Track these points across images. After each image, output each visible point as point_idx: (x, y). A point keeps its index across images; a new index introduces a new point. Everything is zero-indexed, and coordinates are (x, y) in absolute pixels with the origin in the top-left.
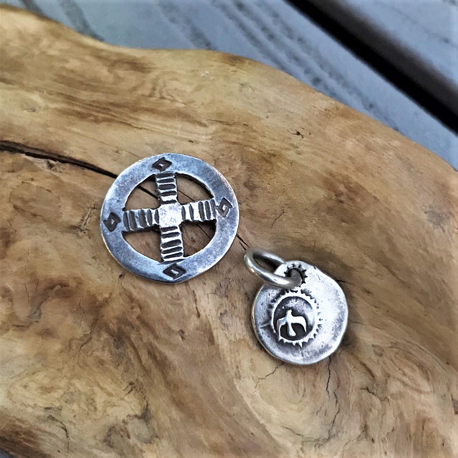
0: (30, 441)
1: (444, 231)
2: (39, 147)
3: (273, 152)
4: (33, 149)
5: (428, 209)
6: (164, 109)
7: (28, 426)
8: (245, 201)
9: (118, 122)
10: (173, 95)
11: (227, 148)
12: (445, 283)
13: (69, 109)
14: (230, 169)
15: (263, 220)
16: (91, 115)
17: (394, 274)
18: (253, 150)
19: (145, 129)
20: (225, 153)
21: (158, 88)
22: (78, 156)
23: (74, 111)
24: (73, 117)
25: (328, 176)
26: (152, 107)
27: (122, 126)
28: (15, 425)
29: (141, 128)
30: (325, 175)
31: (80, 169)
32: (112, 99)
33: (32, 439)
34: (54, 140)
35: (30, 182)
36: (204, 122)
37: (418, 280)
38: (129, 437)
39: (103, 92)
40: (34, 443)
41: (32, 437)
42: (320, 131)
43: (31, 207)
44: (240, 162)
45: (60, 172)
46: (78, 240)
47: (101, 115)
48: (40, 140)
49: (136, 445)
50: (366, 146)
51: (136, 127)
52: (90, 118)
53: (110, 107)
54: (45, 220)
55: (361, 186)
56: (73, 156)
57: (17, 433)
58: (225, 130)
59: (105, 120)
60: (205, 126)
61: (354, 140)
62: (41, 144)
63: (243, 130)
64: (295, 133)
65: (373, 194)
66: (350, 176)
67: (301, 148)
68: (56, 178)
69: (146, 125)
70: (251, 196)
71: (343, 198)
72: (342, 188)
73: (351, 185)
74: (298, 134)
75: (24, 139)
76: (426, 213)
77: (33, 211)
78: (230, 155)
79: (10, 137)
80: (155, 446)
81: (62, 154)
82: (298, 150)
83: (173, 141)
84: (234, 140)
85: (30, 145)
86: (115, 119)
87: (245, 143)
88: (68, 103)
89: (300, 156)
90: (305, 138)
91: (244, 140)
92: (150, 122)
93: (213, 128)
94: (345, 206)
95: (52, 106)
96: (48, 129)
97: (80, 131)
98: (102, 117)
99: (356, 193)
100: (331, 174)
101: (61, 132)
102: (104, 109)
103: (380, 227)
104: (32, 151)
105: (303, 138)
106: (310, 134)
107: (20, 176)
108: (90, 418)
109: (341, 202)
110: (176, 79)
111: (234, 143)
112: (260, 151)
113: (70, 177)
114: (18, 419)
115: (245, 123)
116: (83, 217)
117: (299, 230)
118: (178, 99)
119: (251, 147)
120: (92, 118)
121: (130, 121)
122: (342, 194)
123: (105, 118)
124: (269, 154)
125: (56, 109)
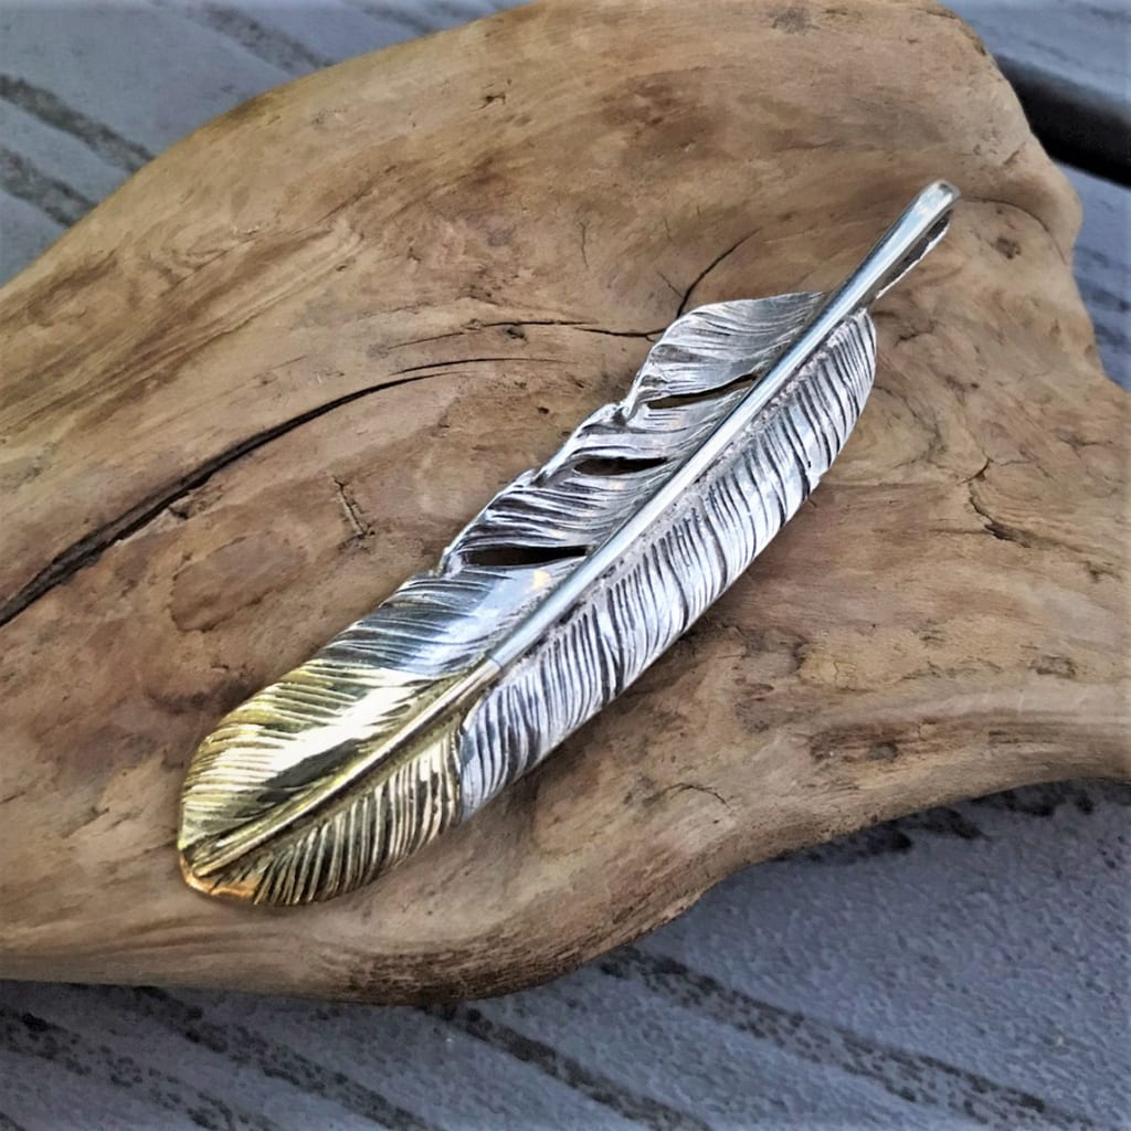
0: (666, 862)
1: (817, 28)
2: (130, 505)
3: (482, 160)
4: (121, 518)
5: (772, 21)
6: (228, 275)
7: (640, 847)
8: (518, 266)
9: (201, 348)
10: (213, 247)
11: (403, 225)
12: (881, 89)
13: (92, 412)
14: (445, 246)
15: (566, 269)
16: (142, 384)
17: (810, 146)
18: (446, 189)
19: (253, 317)
20: (411, 234)
21: (170, 264)
22: (216, 447)
23: (104, 405)
24: (120, 412)
25: (606, 106)
26: (207, 291)
27: (217, 346)
28: (623, 871)
29: (247, 322)
30: (600, 109)
31: (245, 462)
32: (126, 342)
33: (665, 856)
34: (143, 469)
35: (188, 563)
36: (319, 229)
37: (847, 120)
38: (771, 688)
39: (93, 351)
40: (673, 856)
41: (664, 852)
42: (518, 64)
43: (237, 596)
44: (448, 224)
45: (219, 498)
46: (372, 558)
47: (158, 368)
48: (117, 493)
49: (790, 686)
50: (605, 22)
51: (238, 328)
52: (149, 387)
53: (146, 350)
54: (282, 589)
55: (662, 73)
56: (207, 455)
57: (638, 876)
58: (364, 209)
59: (176, 367)
60: (326, 233)
61: (581, 30)
62: (128, 497)
63: (397, 178)
64: (483, 102)
65: (690, 67)
66: (632, 76)
67: (520, 111)
68: (224, 511)
69: (244, 313)
70: (517, 249)
71: (655, 114)
72: (641, 101)
73: (649, 85)
74: (490, 99)
75: (87, 521)
76: (774, 26)
77: (247, 598)
78: (420, 228)
79: (55, 544)
80: (814, 656)
81: (184, 474)
82: (517, 118)
83: (320, 291)
84: (399, 206)
85: (110, 518)
86: (188, 350)
87: (420, 192)
88: (75, 407)
89: (530, 123)
90: (508, 96)
91: (414, 190)
92: (240, 306)
93: (342, 223)
94: (667, 120)
95: (57, 434)
96: (106, 465)
97: (163, 416)
98: (165, 368)
99: (668, 89)
100: (605, 100)
101: (135, 448)
102: (145, 358)
103: (743, 100)
104: (123, 525)
105: (504, 98)
106: (509, 82)
107: (155, 576)
108: (694, 735)
109: (656, 121)
110: (180, 228)
111: (404, 209)
112: (458, 179)
113: (245, 486)
114: (615, 858)
115: (386, 167)
116: (343, 515)
117: (628, 229)
118: (225, 245)
119: (437, 188)
120: (155, 382)
121: (213, 332)
122: (648, 108)
123: (172, 364)
124: (477, 168)
125: (71, 433)
